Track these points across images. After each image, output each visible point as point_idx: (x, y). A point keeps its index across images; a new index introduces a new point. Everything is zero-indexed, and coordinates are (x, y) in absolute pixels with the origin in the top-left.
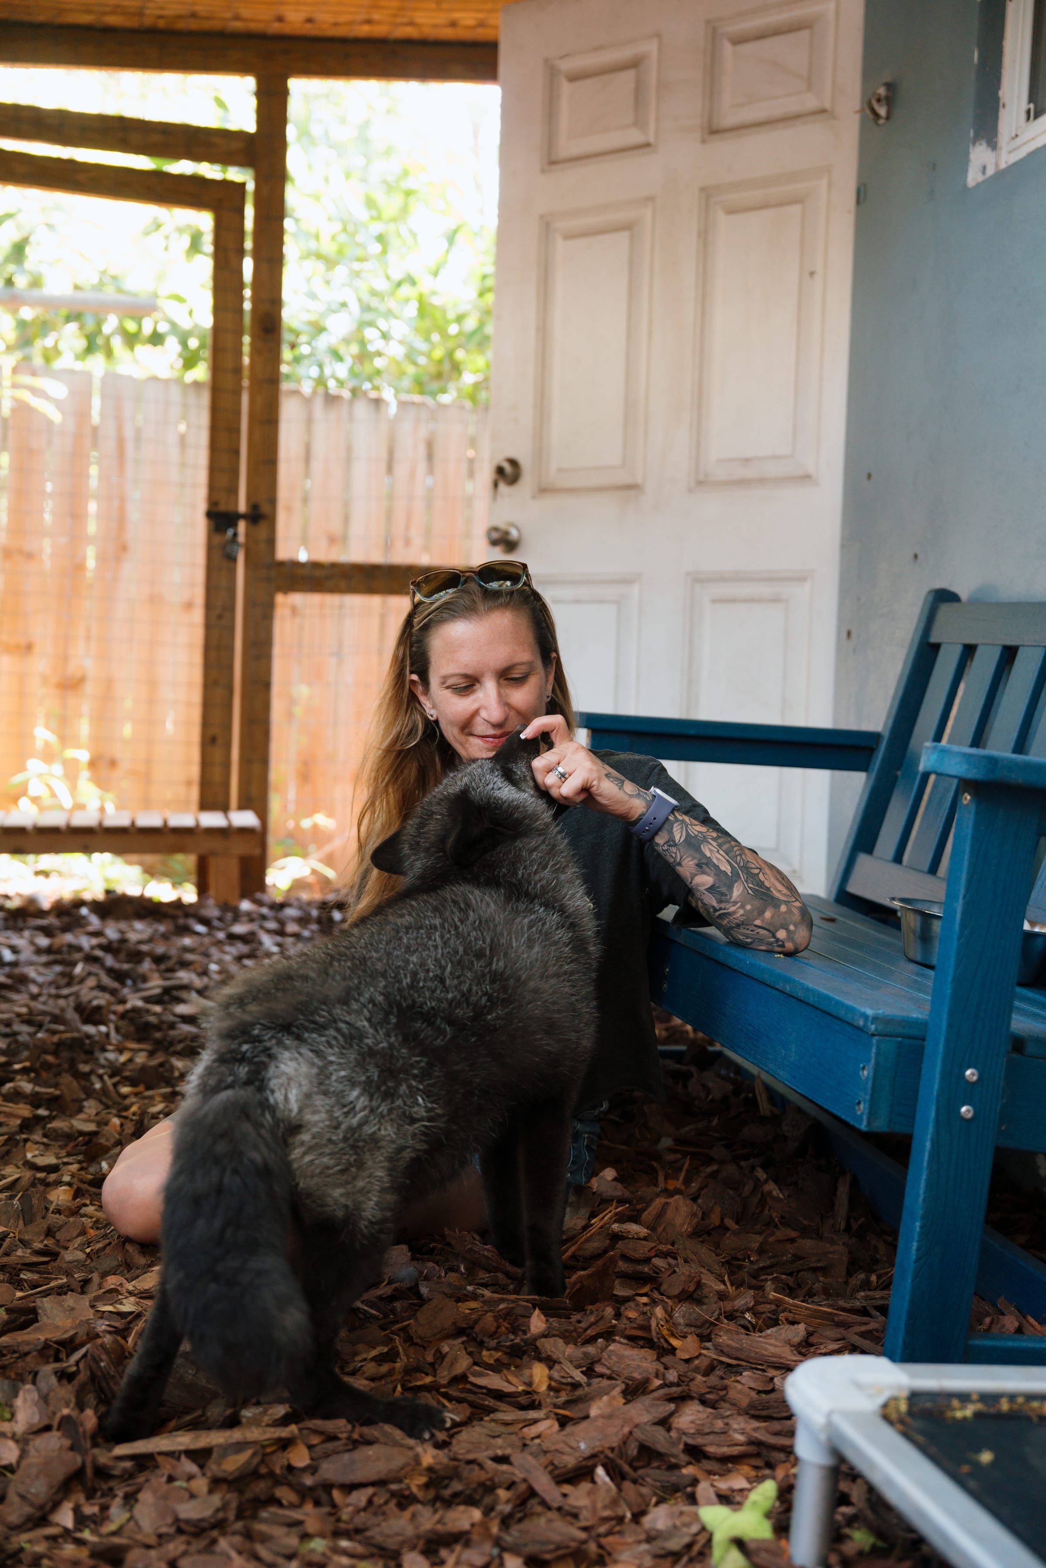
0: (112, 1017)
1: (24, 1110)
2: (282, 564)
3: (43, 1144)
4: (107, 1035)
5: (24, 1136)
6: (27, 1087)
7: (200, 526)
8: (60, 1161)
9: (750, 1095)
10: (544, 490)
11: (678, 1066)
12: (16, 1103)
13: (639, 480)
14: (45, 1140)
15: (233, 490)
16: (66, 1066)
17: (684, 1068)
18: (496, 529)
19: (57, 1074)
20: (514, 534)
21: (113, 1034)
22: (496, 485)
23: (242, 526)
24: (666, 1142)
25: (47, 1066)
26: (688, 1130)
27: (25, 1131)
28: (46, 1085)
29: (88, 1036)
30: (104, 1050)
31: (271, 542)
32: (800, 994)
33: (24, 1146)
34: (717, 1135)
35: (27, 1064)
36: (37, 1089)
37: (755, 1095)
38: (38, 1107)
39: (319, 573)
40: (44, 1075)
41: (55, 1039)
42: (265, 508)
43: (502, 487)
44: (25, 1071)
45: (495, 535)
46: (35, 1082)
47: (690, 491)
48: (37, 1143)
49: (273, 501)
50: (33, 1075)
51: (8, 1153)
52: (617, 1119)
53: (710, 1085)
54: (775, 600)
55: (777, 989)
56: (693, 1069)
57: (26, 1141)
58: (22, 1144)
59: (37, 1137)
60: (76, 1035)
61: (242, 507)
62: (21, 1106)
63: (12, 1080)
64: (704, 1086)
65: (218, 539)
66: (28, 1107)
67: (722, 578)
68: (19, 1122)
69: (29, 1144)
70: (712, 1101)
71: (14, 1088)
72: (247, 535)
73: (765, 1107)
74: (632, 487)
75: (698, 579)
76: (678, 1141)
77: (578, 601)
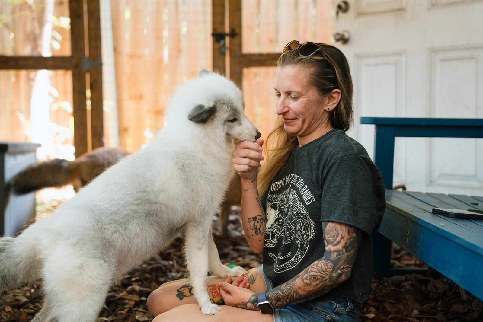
0: (175, 257)
1: (136, 298)
2: (245, 56)
3: (143, 312)
4: (173, 265)
5: (135, 309)
6: (137, 287)
7: (209, 41)
8: (149, 319)
9: (457, 291)
10: (360, 14)
11: (423, 277)
12: (133, 295)
13: (404, 6)
14: (144, 310)
15: (223, 23)
16: (154, 278)
17: (426, 278)
18: (338, 34)
19: (150, 282)
20: (347, 35)
21: (175, 265)
22: (337, 13)
23: (227, 39)
24: (415, 312)
25: (146, 279)
26: (426, 307)
27: (136, 307)
28: (146, 287)
29: (164, 266)
30: (171, 271)
31: (240, 45)
32: (463, 244)
33: (135, 313)
34: (440, 309)
35: (138, 278)
36: (142, 289)
37: (459, 291)
38: (141, 296)
39: (262, 58)
40: (145, 283)
41: (150, 267)
42: (237, 30)
43: (341, 14)
44: (137, 281)
45: (338, 37)
46: (140, 286)
47: (429, 9)
48: (140, 312)
49: (240, 27)
50: (140, 283)
51: (129, 316)
52: (393, 301)
53: (438, 286)
54: (471, 58)
55: (453, 242)
56: (431, 279)
57: (136, 311)
58: (134, 312)
59: (141, 309)
60: (159, 265)
61: (227, 30)
62: (135, 296)
63: (131, 285)
64: (435, 286)
65: (217, 46)
66: (138, 296)
67: (444, 50)
68: (133, 303)
69: (137, 312)
70: (439, 293)
71: (132, 288)
72: (231, 43)
73: (464, 297)
74: (401, 10)
75: (433, 51)
76: (421, 312)
77: (377, 65)
